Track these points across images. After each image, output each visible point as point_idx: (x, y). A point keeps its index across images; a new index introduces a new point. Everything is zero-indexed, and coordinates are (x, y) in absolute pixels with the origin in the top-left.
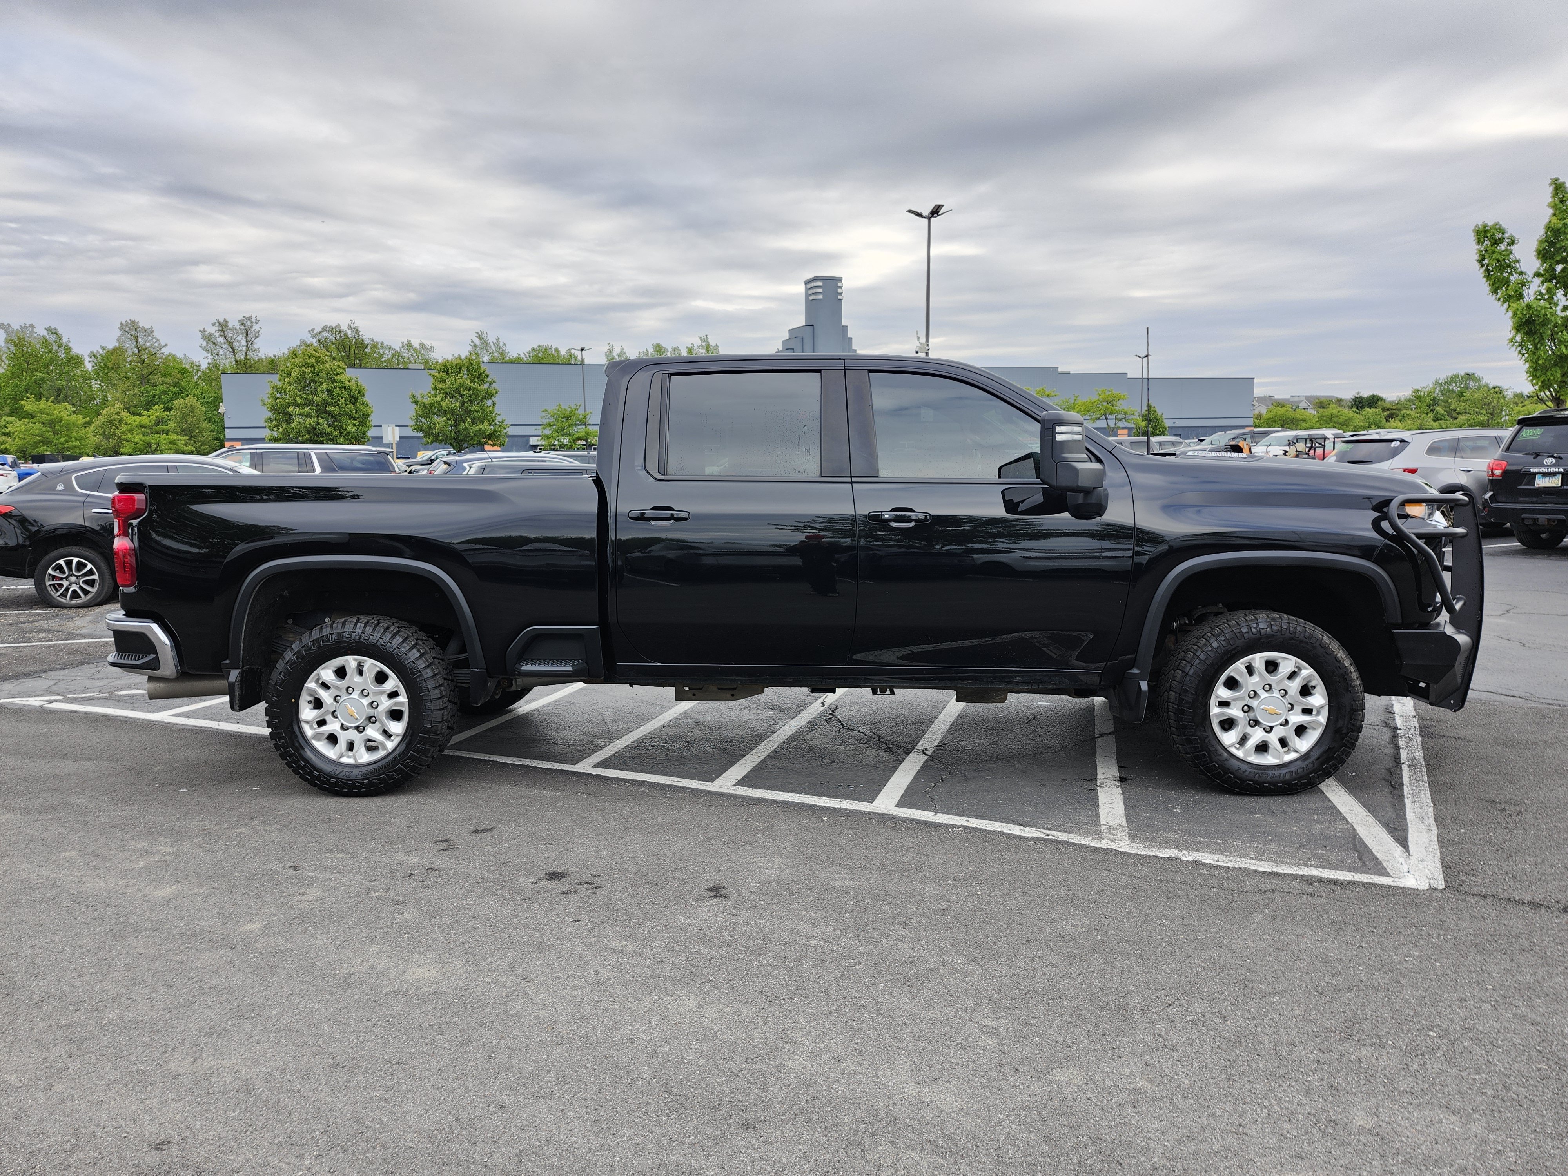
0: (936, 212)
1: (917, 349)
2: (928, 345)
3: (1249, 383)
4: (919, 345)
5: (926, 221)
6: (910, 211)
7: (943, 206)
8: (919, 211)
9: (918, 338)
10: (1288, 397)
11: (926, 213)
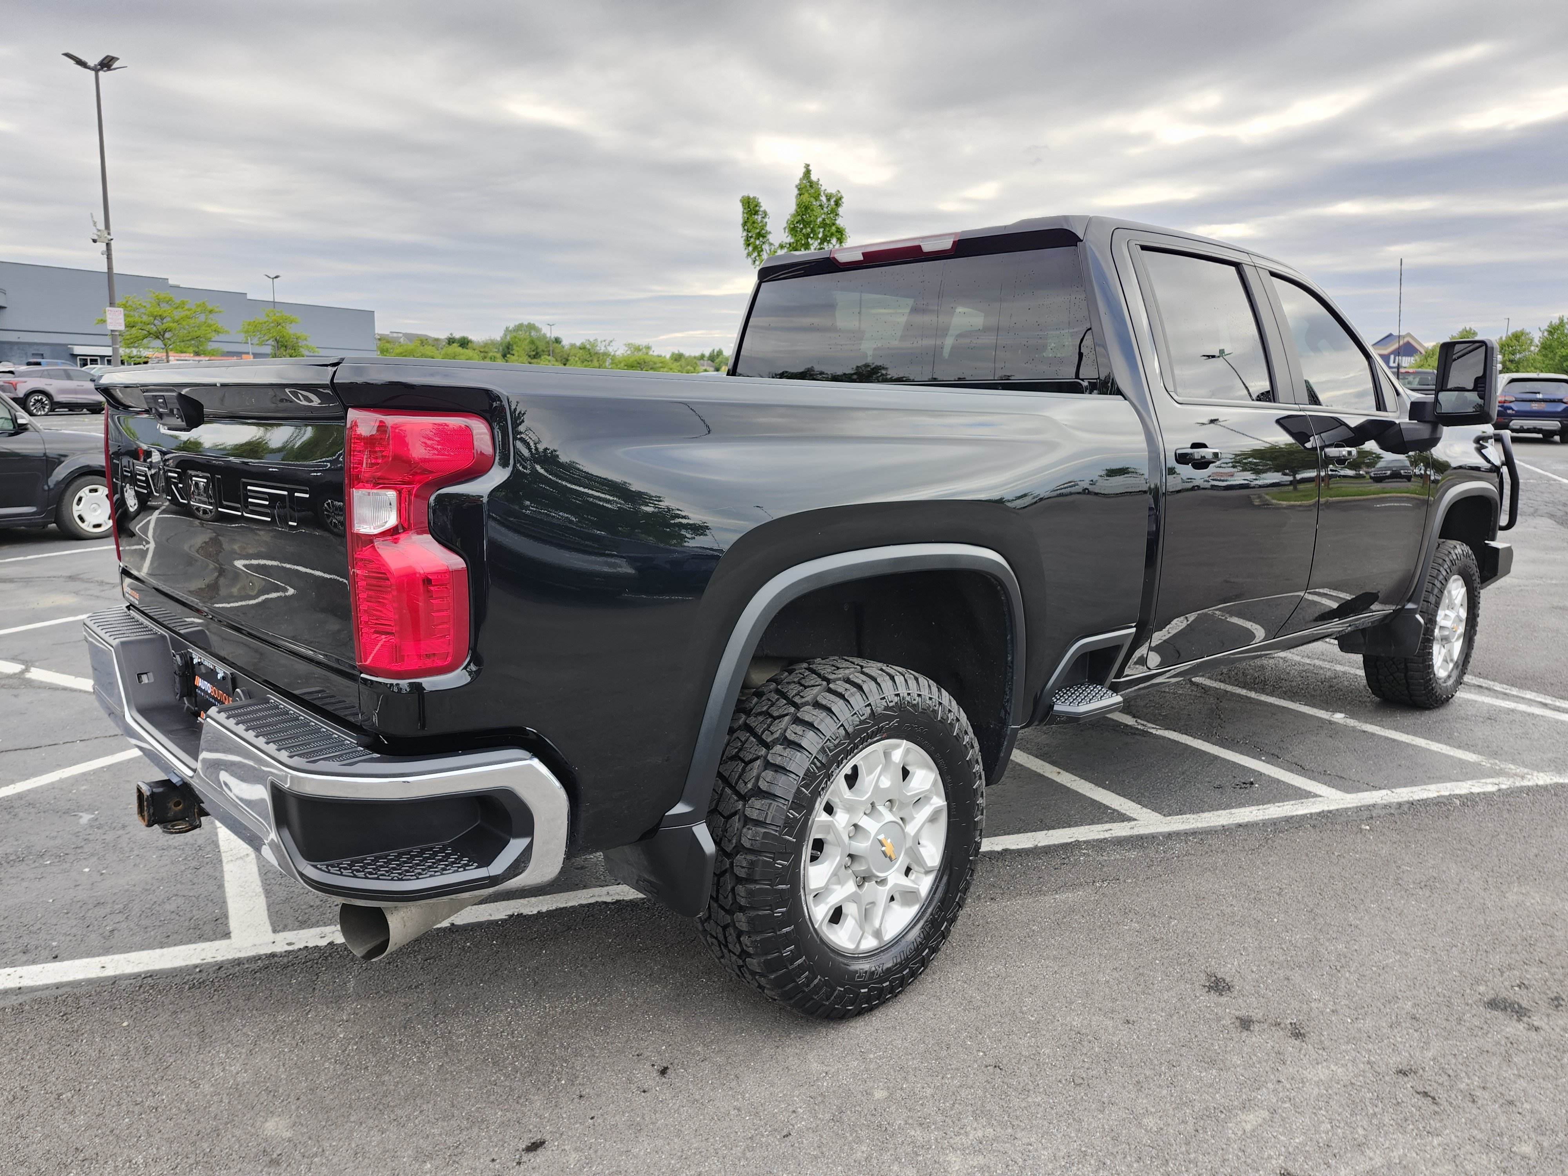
0: (107, 64)
1: (95, 237)
2: (109, 234)
3: (368, 316)
4: (96, 232)
5: (93, 72)
6: (67, 55)
7: (117, 59)
8: (83, 58)
9: (95, 223)
10: (387, 332)
11: (93, 62)
